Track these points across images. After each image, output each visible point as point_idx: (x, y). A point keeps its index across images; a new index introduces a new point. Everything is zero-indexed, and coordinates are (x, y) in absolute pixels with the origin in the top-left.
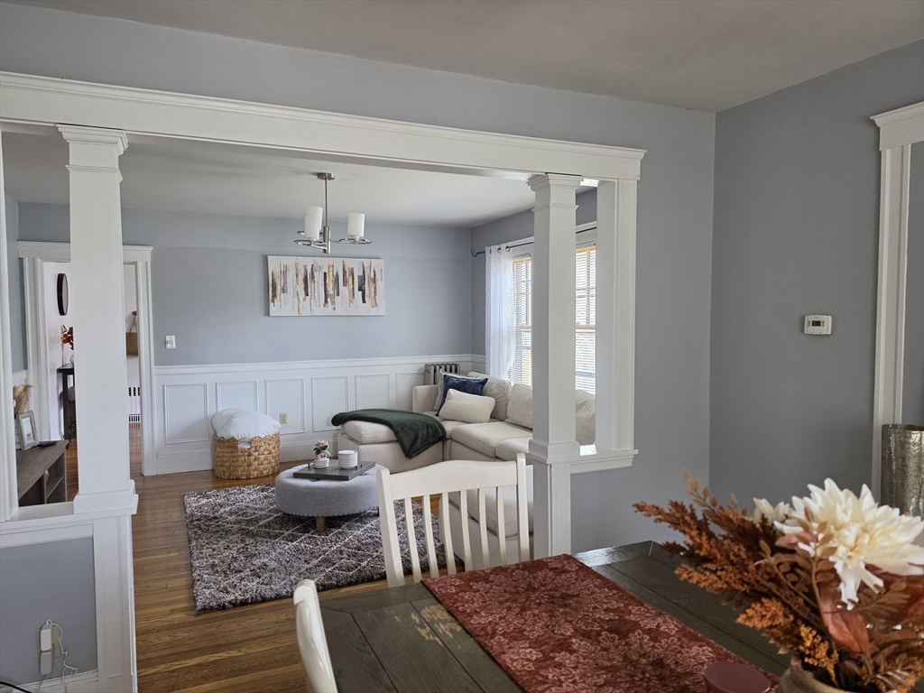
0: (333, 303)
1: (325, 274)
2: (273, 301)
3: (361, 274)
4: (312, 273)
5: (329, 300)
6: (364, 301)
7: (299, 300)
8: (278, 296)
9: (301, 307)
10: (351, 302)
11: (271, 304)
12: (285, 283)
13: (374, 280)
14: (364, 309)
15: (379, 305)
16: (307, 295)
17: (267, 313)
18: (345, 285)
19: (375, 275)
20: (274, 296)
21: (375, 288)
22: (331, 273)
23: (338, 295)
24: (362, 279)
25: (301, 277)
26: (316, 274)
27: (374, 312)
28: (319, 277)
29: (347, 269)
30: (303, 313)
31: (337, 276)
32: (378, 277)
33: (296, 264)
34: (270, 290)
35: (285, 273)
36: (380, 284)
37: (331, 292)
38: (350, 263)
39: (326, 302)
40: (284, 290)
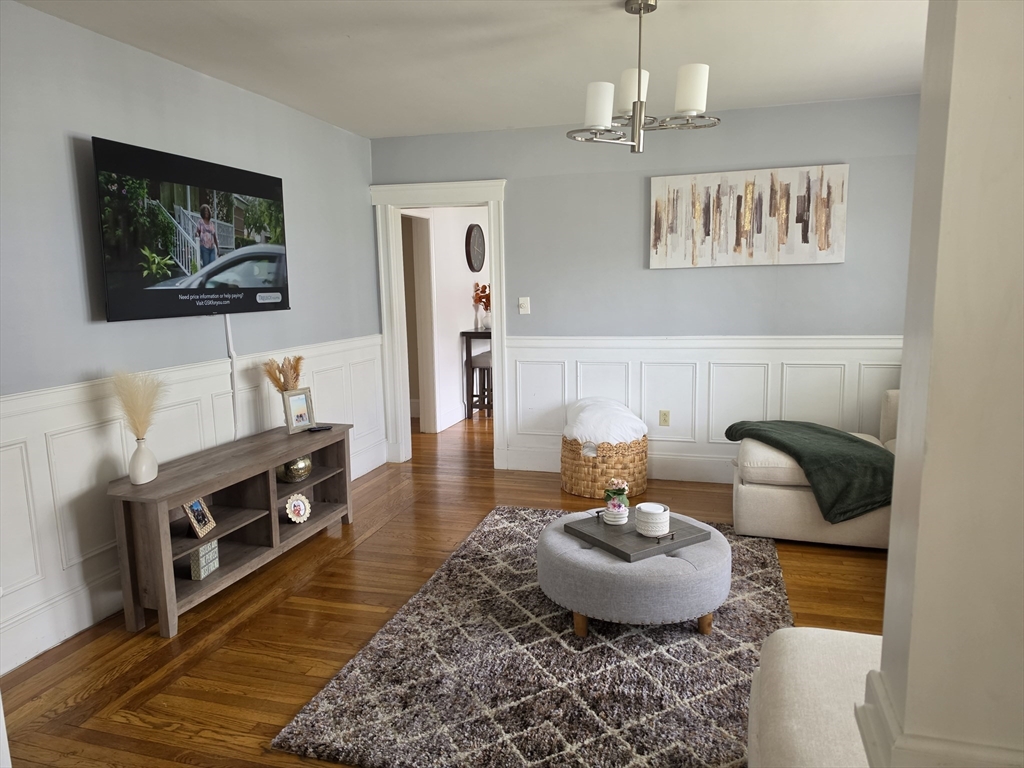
0: (750, 245)
1: (739, 198)
2: (655, 246)
3: (803, 192)
4: (718, 198)
5: (743, 241)
6: (805, 239)
7: (694, 242)
8: (663, 239)
9: (697, 253)
10: (781, 242)
11: (653, 251)
12: (675, 217)
13: (828, 203)
14: (805, 253)
15: (835, 246)
16: (707, 234)
17: (647, 265)
18: (772, 213)
19: (829, 193)
20: (658, 238)
21: (828, 217)
22: (749, 196)
23: (759, 231)
24: (805, 202)
25: (700, 207)
26: (724, 200)
27: (823, 257)
28: (729, 204)
29: (777, 187)
30: (701, 262)
31: (760, 200)
32: (835, 195)
33: (693, 187)
34: (654, 230)
35: (674, 202)
36: (839, 209)
37: (747, 226)
38: (784, 176)
39: (738, 243)
40: (672, 229)
